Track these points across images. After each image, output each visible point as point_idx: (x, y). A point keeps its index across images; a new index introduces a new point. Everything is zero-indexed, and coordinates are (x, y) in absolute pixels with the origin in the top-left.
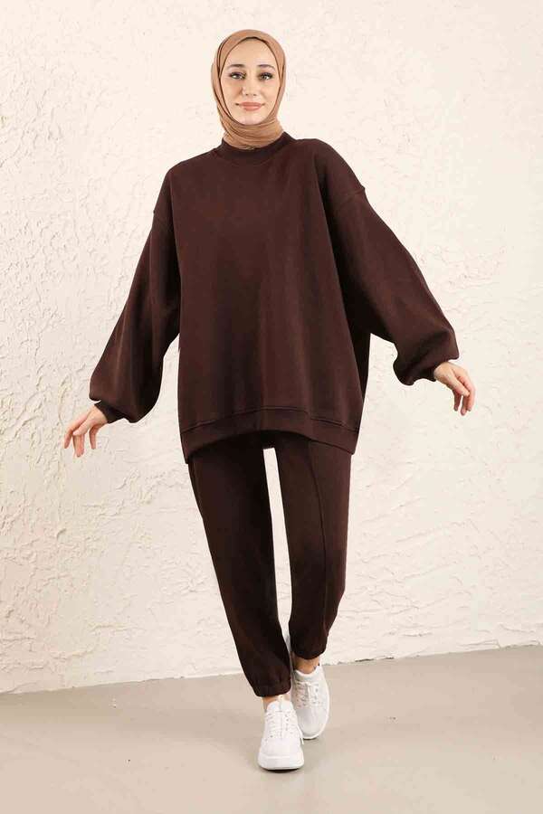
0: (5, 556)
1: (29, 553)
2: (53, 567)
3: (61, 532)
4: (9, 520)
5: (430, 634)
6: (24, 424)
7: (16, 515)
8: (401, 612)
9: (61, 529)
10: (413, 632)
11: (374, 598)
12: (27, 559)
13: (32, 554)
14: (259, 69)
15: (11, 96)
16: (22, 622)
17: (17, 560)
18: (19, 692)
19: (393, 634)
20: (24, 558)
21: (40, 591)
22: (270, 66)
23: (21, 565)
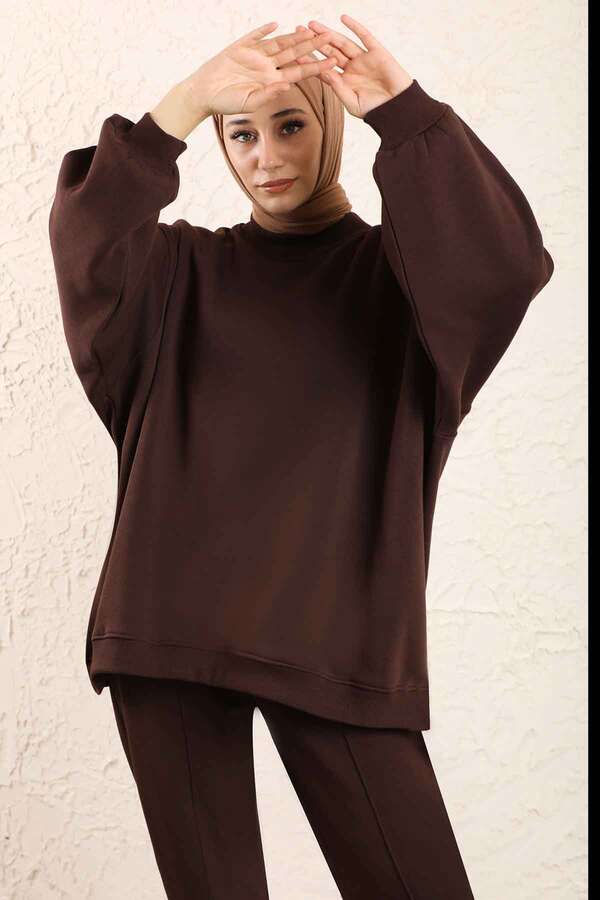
0: (29, 791)
1: (63, 789)
2: (98, 813)
3: (112, 763)
4: (35, 740)
7: (45, 733)
12: (62, 798)
13: (66, 792)
14: (277, 119)
15: (46, 113)
16: (53, 887)
17: (45, 799)
20: (56, 796)
21: (78, 846)
23: (52, 807)
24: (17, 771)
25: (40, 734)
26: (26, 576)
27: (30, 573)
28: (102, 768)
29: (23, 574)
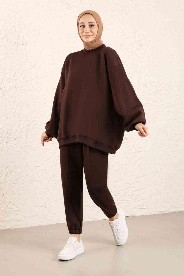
3: (27, 175)
5: (147, 208)
6: (15, 139)
7: (12, 170)
8: (139, 201)
9: (27, 174)
10: (142, 207)
11: (130, 196)
14: (89, 23)
18: (13, 228)
19: (136, 208)
22: (93, 22)
23: (13, 186)
24: (6, 179)
25: (10, 170)
26: (7, 134)
27: (8, 133)
28: (25, 176)
29: (6, 134)
